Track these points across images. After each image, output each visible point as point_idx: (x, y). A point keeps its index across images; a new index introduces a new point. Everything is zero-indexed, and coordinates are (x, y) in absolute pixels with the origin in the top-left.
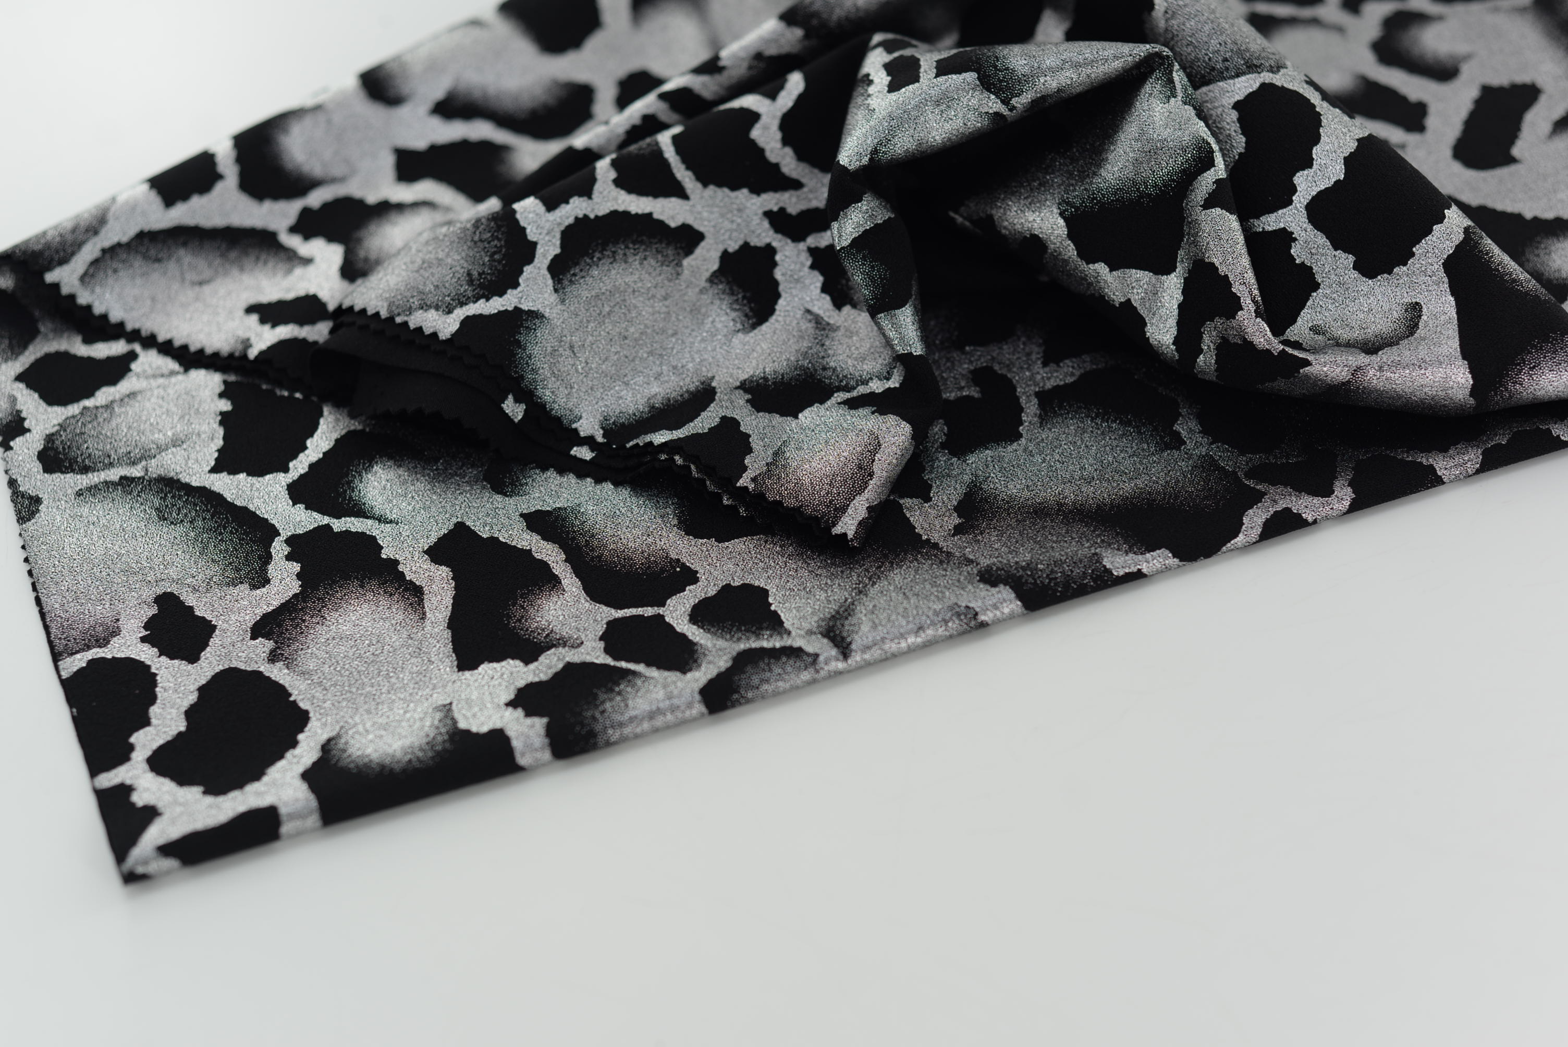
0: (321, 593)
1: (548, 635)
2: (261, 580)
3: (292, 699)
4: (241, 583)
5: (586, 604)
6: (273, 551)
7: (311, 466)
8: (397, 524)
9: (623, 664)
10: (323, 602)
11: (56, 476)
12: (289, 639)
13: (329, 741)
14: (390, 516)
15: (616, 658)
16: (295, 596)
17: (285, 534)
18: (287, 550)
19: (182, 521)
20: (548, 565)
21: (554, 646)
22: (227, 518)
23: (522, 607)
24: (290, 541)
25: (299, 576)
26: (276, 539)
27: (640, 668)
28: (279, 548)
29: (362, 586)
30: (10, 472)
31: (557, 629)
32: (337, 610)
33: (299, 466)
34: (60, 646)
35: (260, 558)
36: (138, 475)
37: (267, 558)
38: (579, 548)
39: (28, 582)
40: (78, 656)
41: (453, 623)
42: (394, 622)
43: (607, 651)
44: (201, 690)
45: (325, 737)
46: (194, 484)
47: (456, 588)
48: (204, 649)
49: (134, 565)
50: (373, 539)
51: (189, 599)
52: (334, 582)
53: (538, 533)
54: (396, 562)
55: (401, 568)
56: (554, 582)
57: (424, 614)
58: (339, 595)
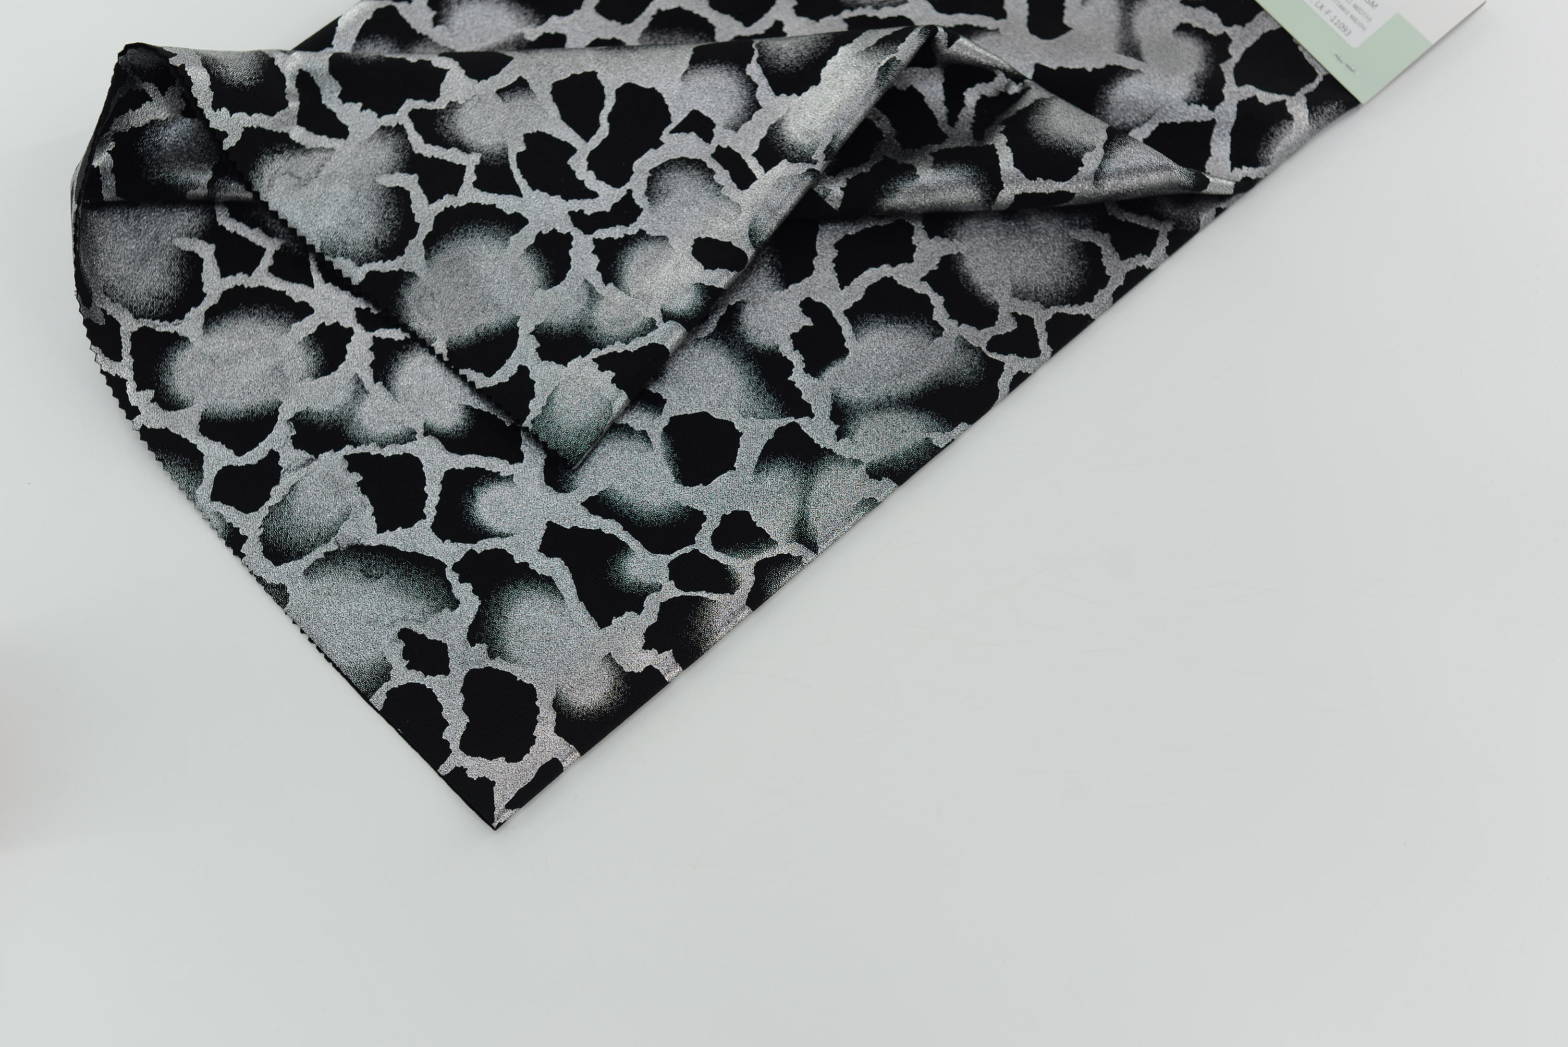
0: (494, 599)
1: (639, 586)
2: (454, 604)
3: (518, 679)
4: (443, 608)
5: (651, 557)
6: (449, 579)
7: (437, 507)
8: (512, 535)
9: (692, 594)
10: (499, 606)
11: (283, 566)
12: (494, 639)
13: (555, 700)
14: (506, 531)
15: (686, 591)
16: (480, 607)
17: (450, 565)
18: (457, 576)
19: (382, 574)
20: (615, 536)
21: (647, 594)
22: (407, 563)
23: (615, 571)
24: (456, 567)
25: (475, 592)
26: (446, 570)
27: (703, 594)
28: (452, 576)
29: (516, 588)
30: (254, 572)
31: (643, 580)
32: (510, 610)
33: (430, 509)
34: (364, 690)
35: (444, 586)
36: (335, 549)
37: (448, 586)
38: (627, 517)
39: (312, 648)
40: (378, 692)
41: (582, 596)
42: (548, 607)
43: (678, 586)
44: (463, 690)
45: (551, 698)
46: (374, 544)
47: (571, 571)
48: (448, 662)
49: (372, 616)
50: (503, 551)
51: (419, 629)
52: (498, 590)
53: (600, 515)
54: (526, 564)
55: (531, 567)
56: (624, 547)
57: (562, 595)
58: (505, 599)
